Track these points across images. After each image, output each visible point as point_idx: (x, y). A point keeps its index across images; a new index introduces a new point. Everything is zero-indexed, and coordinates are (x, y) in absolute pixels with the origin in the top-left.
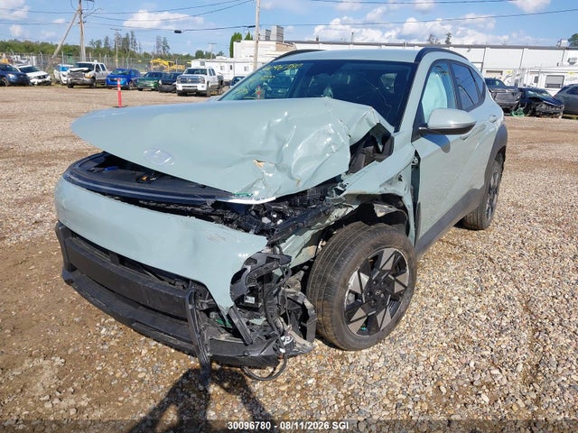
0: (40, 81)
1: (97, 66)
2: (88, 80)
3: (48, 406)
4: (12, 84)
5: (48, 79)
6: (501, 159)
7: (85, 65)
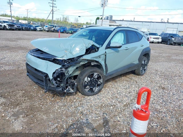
0: (40, 30)
1: (56, 26)
2: (53, 30)
3: (19, 98)
4: (32, 30)
5: (42, 29)
6: (148, 56)
7: (52, 26)
